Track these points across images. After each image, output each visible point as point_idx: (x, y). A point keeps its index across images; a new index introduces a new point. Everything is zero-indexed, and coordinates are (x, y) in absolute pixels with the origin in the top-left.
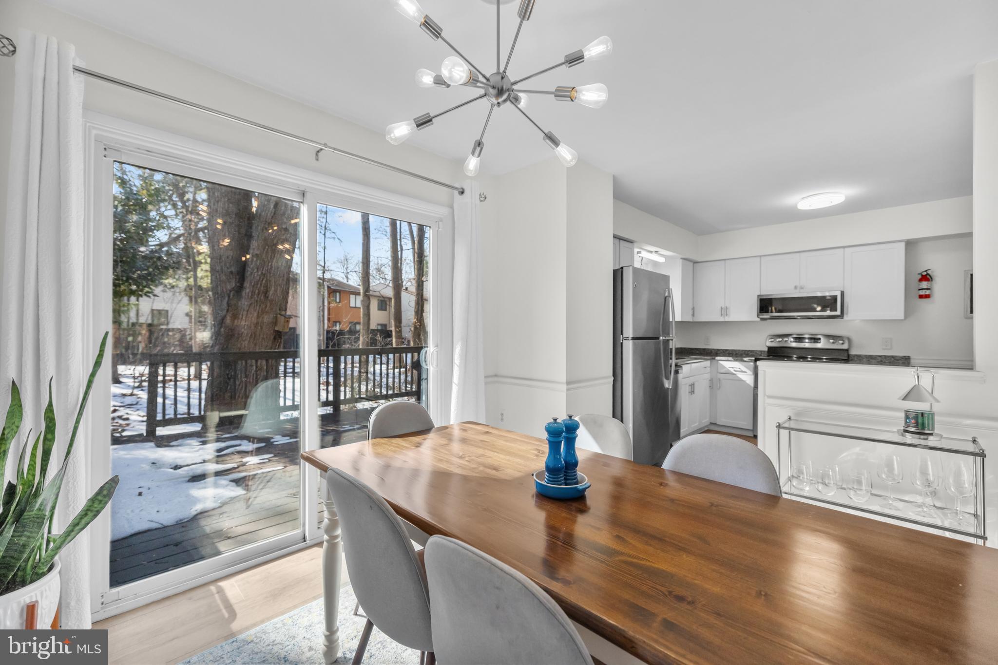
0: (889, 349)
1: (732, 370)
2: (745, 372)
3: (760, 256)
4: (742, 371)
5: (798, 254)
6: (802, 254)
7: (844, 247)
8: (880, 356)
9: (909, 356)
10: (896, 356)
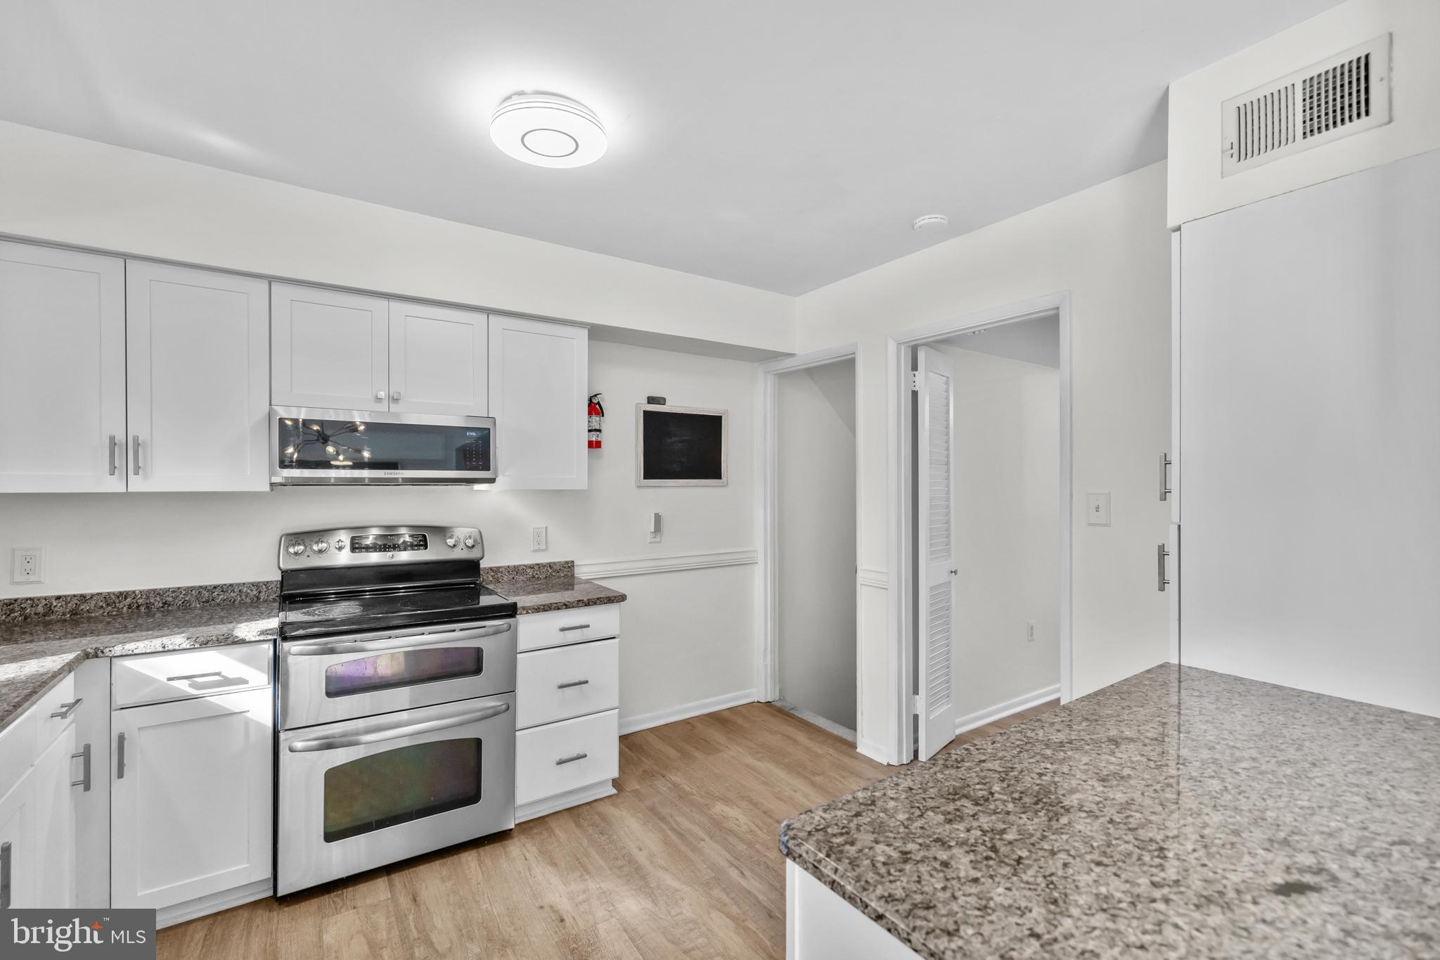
0: (544, 550)
1: (183, 686)
2: (242, 681)
3: (271, 280)
4: (228, 682)
5: (383, 303)
6: (396, 306)
7: (489, 311)
8: (531, 567)
9: (573, 562)
10: (555, 563)
